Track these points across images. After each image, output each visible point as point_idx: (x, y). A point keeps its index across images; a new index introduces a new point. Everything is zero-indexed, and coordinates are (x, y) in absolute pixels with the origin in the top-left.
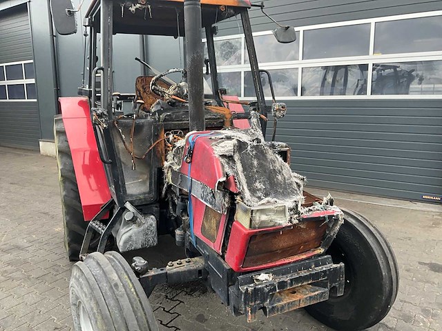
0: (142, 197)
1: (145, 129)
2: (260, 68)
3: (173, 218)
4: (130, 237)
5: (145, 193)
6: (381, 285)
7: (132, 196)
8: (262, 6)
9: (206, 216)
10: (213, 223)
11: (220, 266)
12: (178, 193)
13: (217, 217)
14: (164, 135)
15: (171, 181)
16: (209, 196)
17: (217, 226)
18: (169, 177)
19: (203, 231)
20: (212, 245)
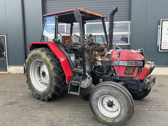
0: (89, 71)
7: (87, 71)
8: (106, 18)
9: (126, 69)
10: (131, 71)
11: (134, 81)
12: (105, 68)
13: (133, 69)
14: (94, 52)
15: (100, 65)
16: (133, 63)
17: (134, 71)
18: (99, 64)
19: (125, 73)
20: (131, 76)
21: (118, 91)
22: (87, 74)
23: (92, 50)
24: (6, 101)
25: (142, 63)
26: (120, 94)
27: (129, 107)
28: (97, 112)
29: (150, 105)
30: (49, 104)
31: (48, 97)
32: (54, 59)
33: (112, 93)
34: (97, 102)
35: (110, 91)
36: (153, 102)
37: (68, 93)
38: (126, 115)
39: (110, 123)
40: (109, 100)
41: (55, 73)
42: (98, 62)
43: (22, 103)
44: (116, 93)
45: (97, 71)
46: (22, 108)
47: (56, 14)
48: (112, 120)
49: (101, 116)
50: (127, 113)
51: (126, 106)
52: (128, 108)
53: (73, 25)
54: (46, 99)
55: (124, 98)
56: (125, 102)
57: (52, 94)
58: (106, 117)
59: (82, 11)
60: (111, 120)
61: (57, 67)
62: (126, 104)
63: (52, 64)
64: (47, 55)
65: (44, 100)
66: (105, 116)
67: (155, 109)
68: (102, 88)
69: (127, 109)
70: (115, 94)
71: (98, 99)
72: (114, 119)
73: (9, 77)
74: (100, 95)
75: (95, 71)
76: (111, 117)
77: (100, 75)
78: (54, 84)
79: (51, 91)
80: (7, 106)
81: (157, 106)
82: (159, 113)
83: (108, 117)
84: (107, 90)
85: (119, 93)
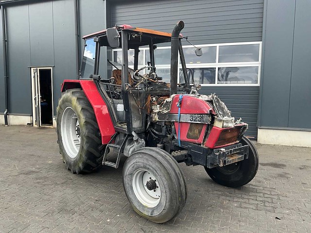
0: (139, 129)
1: (142, 95)
2: (187, 67)
3: (154, 139)
4: (134, 149)
5: (140, 127)
6: (254, 161)
7: (134, 128)
8: (187, 38)
9: (190, 129)
10: (197, 131)
11: (200, 149)
12: (164, 125)
13: (199, 128)
14: (150, 98)
15: (157, 120)
16: (198, 119)
17: (200, 132)
18: (156, 118)
19: (188, 136)
20: (196, 141)
21: (157, 164)
22: (133, 133)
23: (146, 94)
24: (23, 169)
25: (210, 119)
26: (159, 168)
27: (171, 191)
28: (131, 196)
29: (247, 199)
30: (82, 179)
31: (80, 168)
32: (87, 107)
33: (148, 166)
34: (131, 180)
35: (146, 162)
36: (259, 195)
37: (103, 163)
38: (167, 204)
39: (148, 217)
40: (150, 178)
41: (86, 129)
42: (154, 115)
43: (44, 173)
44: (154, 166)
45: (155, 131)
46: (38, 181)
47: (97, 35)
48: (151, 211)
49: (135, 204)
50: (169, 201)
51: (167, 190)
52: (170, 194)
53: (139, 51)
54: (77, 172)
55: (164, 176)
56: (165, 183)
57: (83, 163)
58: (143, 206)
59: (128, 29)
60: (148, 212)
61: (90, 120)
62: (166, 186)
63: (84, 115)
64: (79, 101)
65: (75, 173)
66: (141, 204)
67: (251, 206)
68: (137, 157)
69: (168, 194)
70: (153, 168)
71: (131, 174)
72: (153, 210)
73: (51, 135)
74: (134, 169)
75: (152, 131)
76: (149, 207)
77: (157, 137)
78: (85, 148)
79: (82, 159)
80: (20, 176)
81: (260, 201)
82: (253, 213)
83: (146, 207)
84: (142, 161)
85: (157, 166)
